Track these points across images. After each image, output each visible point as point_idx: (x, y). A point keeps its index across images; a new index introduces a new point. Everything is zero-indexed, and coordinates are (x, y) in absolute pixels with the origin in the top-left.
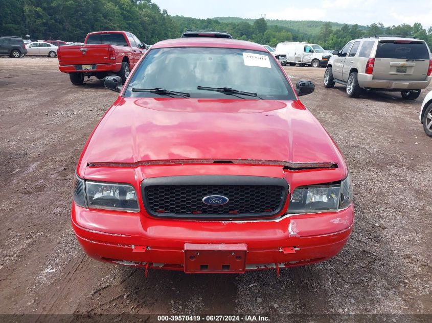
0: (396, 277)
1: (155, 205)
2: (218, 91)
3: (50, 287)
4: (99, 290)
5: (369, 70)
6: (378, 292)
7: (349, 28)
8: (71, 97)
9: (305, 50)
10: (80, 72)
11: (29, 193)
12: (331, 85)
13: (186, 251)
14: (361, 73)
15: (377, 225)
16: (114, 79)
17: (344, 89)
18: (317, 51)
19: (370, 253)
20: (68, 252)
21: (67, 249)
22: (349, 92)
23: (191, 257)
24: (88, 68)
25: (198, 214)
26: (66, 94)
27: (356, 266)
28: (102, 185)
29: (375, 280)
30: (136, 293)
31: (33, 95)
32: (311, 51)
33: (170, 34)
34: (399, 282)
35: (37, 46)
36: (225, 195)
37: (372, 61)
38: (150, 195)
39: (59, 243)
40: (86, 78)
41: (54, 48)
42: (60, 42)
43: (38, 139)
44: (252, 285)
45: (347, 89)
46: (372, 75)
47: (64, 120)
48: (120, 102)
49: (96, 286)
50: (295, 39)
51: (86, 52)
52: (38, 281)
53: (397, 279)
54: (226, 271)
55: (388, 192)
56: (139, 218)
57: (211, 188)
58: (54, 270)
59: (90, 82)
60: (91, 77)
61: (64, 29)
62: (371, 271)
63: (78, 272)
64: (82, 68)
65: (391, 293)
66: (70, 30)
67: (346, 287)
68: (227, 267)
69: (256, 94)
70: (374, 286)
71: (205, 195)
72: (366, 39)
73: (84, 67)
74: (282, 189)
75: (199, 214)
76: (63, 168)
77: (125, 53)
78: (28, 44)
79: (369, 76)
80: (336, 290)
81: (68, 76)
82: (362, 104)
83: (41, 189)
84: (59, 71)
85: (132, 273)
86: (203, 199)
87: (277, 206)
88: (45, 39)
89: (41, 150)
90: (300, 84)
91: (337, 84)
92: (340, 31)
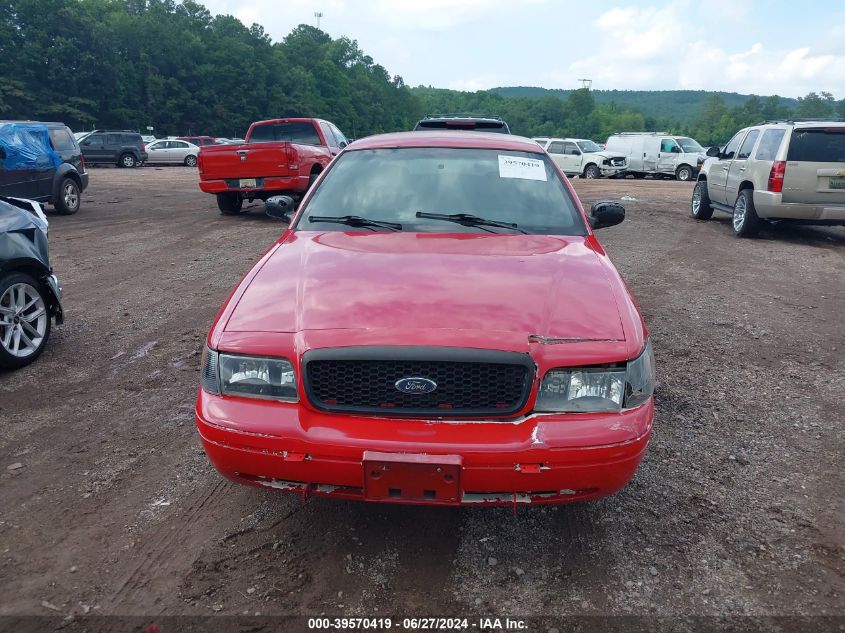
0: (744, 540)
1: (323, 392)
2: (450, 220)
3: (160, 525)
4: (235, 535)
5: (775, 184)
6: (705, 561)
7: (761, 102)
8: (217, 235)
9: (663, 148)
10: (236, 192)
11: (137, 390)
12: (705, 214)
13: (366, 462)
14: (761, 190)
15: (732, 457)
16: (281, 202)
17: (728, 222)
18: (687, 149)
19: (705, 501)
20: (191, 479)
21: (190, 474)
22: (737, 228)
23: (373, 473)
24: (249, 185)
25: (387, 408)
26: (208, 230)
27: (675, 520)
28: (244, 360)
29: (704, 542)
30: (293, 541)
31: (154, 232)
32: (675, 150)
33: (406, 121)
34: (748, 548)
35: (165, 147)
36: (431, 377)
37: (782, 168)
38: (315, 376)
39: (178, 466)
40: (246, 203)
41: (194, 150)
42: (205, 140)
43: (156, 304)
44: (485, 539)
45: (735, 221)
46: (780, 194)
47: (203, 275)
48: (289, 237)
49: (231, 528)
50: (650, 127)
51: (248, 156)
52: (143, 518)
53: (746, 544)
54: (429, 500)
55: (771, 406)
56: (297, 411)
57: (409, 366)
58: (168, 504)
59: (253, 211)
60: (256, 201)
61: (215, 116)
62: (700, 529)
63: (204, 508)
64: (238, 184)
65: (727, 564)
66: (224, 116)
67: (648, 550)
68: (433, 493)
69: (515, 225)
70: (699, 551)
71: (401, 377)
72: (771, 126)
73: (242, 183)
74: (524, 372)
75: (390, 408)
76: (194, 352)
77: (316, 157)
78: (150, 144)
79: (775, 196)
80: (629, 553)
81: (214, 198)
82: (761, 250)
83: (156, 383)
84: (200, 191)
85: (291, 514)
86: (397, 384)
87: (517, 399)
88: (180, 134)
89: (160, 323)
90: (597, 207)
91: (716, 214)
92: (743, 110)
